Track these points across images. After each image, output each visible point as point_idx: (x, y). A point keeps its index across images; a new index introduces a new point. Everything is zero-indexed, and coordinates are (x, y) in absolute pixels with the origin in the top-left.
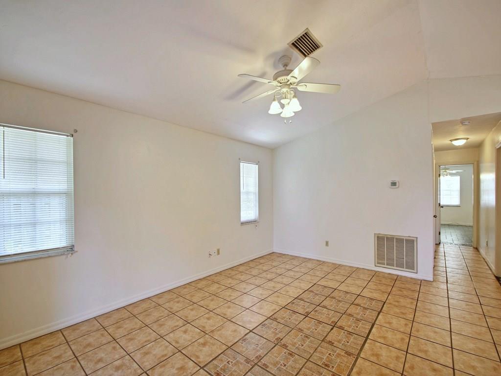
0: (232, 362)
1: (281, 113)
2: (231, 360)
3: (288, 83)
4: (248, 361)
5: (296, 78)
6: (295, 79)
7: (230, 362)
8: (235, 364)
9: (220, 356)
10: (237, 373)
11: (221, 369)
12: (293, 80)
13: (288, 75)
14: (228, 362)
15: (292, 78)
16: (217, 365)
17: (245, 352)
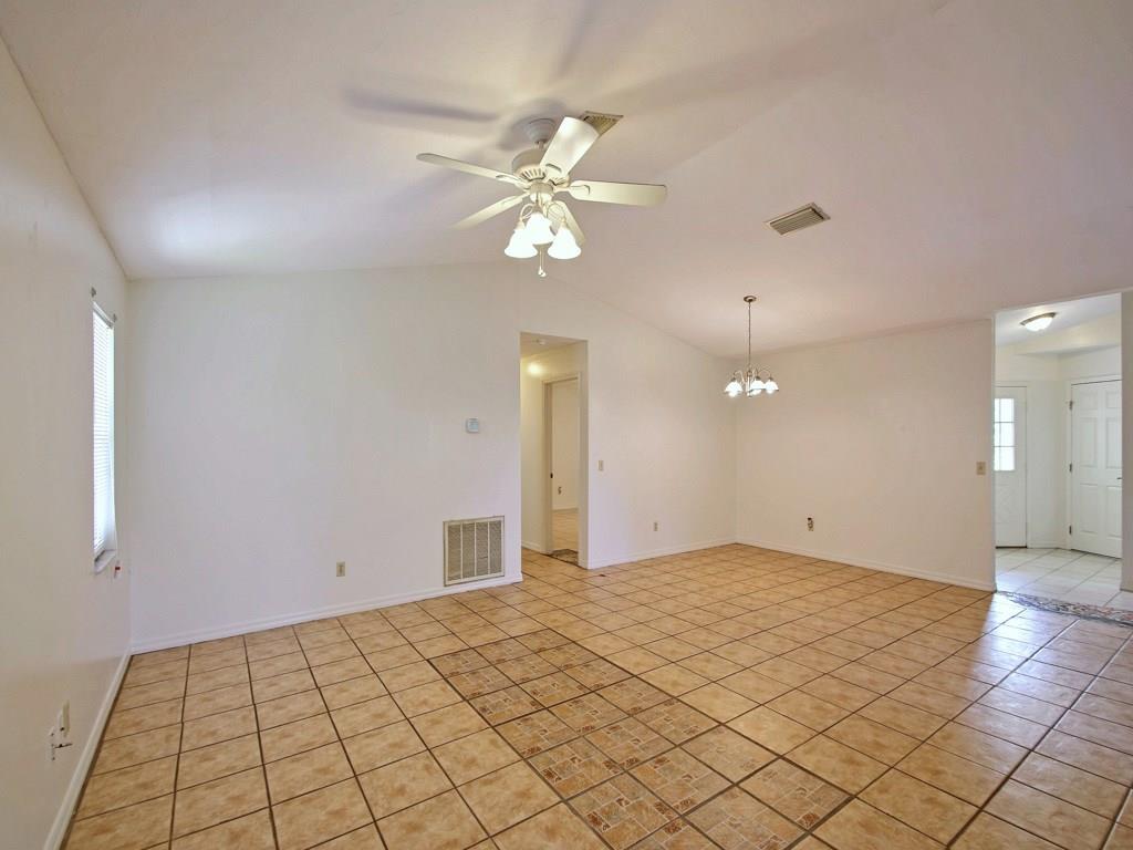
0: (627, 803)
1: (551, 244)
2: (626, 798)
3: (545, 181)
4: (662, 807)
5: (559, 169)
6: (557, 172)
7: (623, 803)
8: (633, 807)
9: (604, 785)
10: (635, 827)
11: (603, 811)
12: (552, 174)
13: (539, 162)
14: (619, 801)
15: (549, 168)
16: (594, 801)
17: (659, 785)
